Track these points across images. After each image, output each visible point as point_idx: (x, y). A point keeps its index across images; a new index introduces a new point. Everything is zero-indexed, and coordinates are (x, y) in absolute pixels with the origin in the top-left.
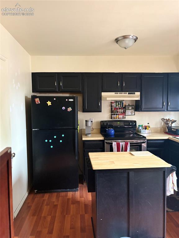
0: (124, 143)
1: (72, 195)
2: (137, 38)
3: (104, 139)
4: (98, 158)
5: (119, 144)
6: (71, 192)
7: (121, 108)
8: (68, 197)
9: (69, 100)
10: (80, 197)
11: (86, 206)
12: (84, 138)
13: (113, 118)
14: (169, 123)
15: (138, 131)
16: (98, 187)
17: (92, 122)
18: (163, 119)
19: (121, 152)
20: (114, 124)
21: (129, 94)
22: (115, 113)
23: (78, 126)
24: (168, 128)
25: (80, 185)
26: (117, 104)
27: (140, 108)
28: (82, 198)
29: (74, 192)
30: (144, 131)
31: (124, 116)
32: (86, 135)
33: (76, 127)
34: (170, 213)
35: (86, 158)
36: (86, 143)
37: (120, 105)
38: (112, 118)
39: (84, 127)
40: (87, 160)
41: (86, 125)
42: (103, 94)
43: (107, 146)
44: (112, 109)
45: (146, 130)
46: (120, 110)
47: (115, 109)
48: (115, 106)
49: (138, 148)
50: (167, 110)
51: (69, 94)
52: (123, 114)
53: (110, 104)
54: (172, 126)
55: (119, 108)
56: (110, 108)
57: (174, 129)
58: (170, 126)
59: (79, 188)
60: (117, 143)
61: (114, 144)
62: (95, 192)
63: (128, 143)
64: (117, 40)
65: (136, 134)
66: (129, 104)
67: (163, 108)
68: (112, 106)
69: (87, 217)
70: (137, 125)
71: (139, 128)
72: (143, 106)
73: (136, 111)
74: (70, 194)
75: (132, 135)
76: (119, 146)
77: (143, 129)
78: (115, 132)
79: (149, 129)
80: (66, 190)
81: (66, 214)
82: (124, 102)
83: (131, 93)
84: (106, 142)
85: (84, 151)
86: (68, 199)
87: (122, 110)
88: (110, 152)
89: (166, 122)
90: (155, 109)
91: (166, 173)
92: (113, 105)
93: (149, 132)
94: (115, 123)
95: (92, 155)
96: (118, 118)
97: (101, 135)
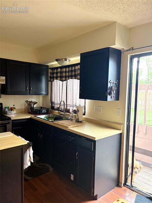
14: (32, 105)
15: (4, 113)
18: (27, 101)
24: (31, 109)
27: (6, 92)
30: (10, 113)
45: (12, 111)
50: (30, 94)
54: (34, 107)
57: (35, 109)
58: (33, 107)
67: (26, 92)
70: (4, 107)
71: (5, 109)
72: (9, 90)
73: (2, 94)
77: (9, 110)
79: (15, 110)
89: (30, 103)
90: (19, 93)
91: (23, 150)
93: (14, 113)
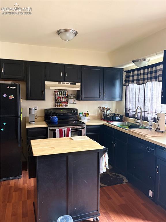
0: (66, 129)
1: (15, 182)
2: (77, 33)
3: (47, 126)
4: (39, 145)
5: (62, 130)
6: (14, 180)
7: (64, 97)
8: (10, 186)
9: (11, 87)
10: (23, 184)
11: (29, 191)
12: (27, 126)
13: (57, 106)
14: (105, 111)
15: (79, 118)
16: (39, 173)
17: (36, 110)
18: (100, 108)
19: (63, 138)
20: (58, 112)
21: (71, 84)
22: (59, 101)
23: (21, 115)
24: (103, 115)
25: (23, 172)
26: (61, 93)
27: (81, 98)
28: (25, 184)
29: (17, 179)
30: (84, 118)
31: (67, 105)
32: (30, 123)
33: (18, 115)
34: (104, 188)
35: (28, 146)
36: (29, 130)
37: (63, 94)
38: (55, 107)
39: (28, 115)
40: (28, 147)
41: (30, 113)
42: (47, 83)
43: (50, 133)
44: (55, 97)
45: (86, 117)
46: (63, 99)
47: (58, 97)
48: (59, 95)
49: (78, 133)
50: (103, 100)
51: (11, 81)
52: (66, 102)
53: (54, 92)
54: (107, 113)
55: (63, 97)
56: (54, 96)
57: (108, 116)
58: (105, 113)
59: (22, 175)
60: (59, 129)
61: (57, 130)
62: (35, 177)
63: (69, 129)
64: (59, 32)
65: (77, 120)
66: (71, 94)
67: (99, 98)
68: (55, 95)
69: (30, 202)
70: (78, 113)
71: (80, 115)
72: (83, 96)
73: (77, 100)
74: (13, 182)
75: (75, 121)
76: (61, 132)
77: (83, 116)
78: (59, 119)
79: (88, 116)
80: (8, 178)
81: (8, 202)
82: (67, 91)
83: (73, 83)
84: (49, 129)
85: (28, 138)
86: (11, 187)
87: (65, 99)
88: (53, 138)
89: (102, 109)
90: (92, 99)
91: (100, 155)
92: (57, 94)
93: (88, 119)
94: (59, 110)
95: (34, 143)
96: (61, 106)
97: (44, 123)
